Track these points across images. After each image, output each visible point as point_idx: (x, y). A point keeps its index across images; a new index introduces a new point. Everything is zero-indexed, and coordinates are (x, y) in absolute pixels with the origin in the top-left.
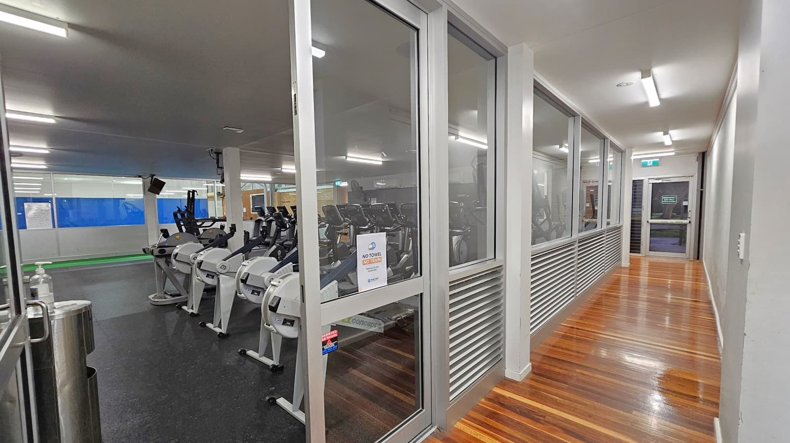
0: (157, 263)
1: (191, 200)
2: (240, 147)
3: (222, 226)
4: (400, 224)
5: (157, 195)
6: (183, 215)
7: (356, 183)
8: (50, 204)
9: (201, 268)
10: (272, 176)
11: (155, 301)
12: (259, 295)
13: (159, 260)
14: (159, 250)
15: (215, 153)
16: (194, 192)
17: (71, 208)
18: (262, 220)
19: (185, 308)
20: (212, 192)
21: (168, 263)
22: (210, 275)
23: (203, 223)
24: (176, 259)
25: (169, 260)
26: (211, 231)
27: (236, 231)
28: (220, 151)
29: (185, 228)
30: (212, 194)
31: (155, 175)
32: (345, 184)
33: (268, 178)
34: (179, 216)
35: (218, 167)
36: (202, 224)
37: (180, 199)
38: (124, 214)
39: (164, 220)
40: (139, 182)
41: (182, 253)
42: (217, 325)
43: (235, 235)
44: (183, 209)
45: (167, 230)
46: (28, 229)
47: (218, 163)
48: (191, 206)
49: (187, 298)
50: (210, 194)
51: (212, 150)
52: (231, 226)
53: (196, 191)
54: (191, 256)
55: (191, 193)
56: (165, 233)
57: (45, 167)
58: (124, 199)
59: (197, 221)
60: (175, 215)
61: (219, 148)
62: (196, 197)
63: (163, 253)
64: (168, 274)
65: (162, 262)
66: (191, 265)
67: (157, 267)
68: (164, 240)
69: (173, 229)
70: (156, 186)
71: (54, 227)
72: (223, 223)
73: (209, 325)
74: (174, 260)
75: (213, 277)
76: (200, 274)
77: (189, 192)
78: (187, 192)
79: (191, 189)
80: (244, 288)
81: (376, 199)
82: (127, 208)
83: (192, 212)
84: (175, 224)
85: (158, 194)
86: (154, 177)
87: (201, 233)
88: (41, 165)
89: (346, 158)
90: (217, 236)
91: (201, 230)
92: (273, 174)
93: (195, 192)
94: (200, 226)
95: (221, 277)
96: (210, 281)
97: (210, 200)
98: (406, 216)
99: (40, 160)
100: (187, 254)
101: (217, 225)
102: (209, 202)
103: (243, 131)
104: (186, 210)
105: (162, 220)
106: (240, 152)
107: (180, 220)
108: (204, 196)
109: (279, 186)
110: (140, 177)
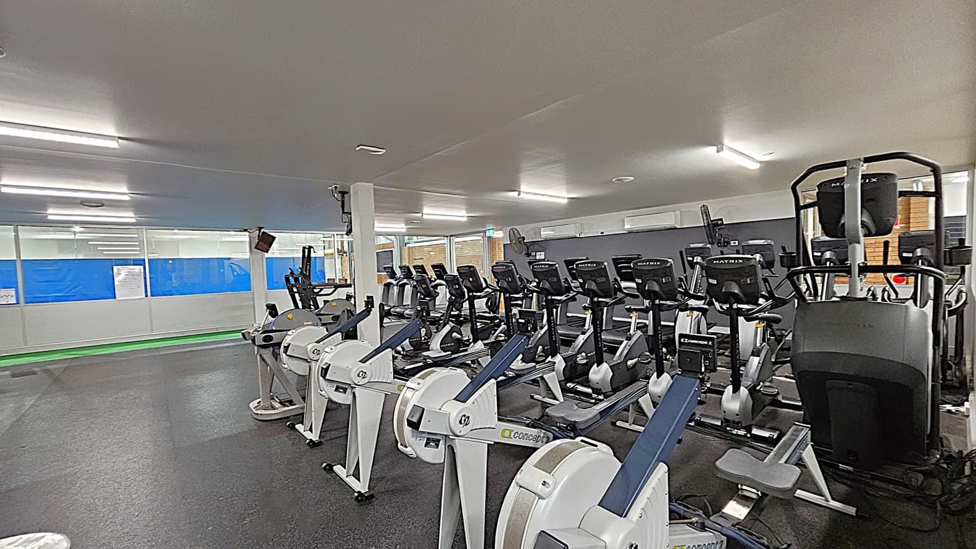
0: (261, 355)
1: (307, 258)
2: (374, 181)
3: (349, 295)
4: (575, 291)
5: (266, 254)
6: (297, 280)
7: (516, 232)
8: (142, 267)
9: (327, 378)
10: (406, 224)
11: (257, 414)
12: (437, 447)
13: (262, 351)
14: (264, 337)
15: (340, 192)
16: (310, 247)
17: (174, 270)
18: (392, 284)
19: (299, 427)
20: (330, 248)
21: (276, 356)
22: (341, 388)
23: (321, 289)
24: (288, 353)
25: (277, 351)
26: (334, 304)
27: (373, 307)
28: (346, 190)
29: (300, 296)
30: (331, 251)
31: (262, 228)
32: (498, 234)
33: (401, 227)
34: (292, 281)
35: (344, 213)
36: (320, 292)
37: (293, 258)
38: (229, 277)
39: (275, 285)
40: (245, 237)
41: (296, 344)
42: (352, 472)
43: (372, 312)
44: (297, 272)
45: (274, 305)
46: (118, 298)
47: (343, 206)
48: (306, 267)
49: (303, 408)
50: (327, 251)
51: (336, 187)
52: (366, 300)
53: (312, 247)
54: (309, 347)
55: (306, 250)
56: (272, 310)
57: (133, 220)
58: (229, 259)
59: (315, 287)
60: (287, 279)
61: (345, 184)
62: (313, 255)
63: (270, 343)
64: (275, 372)
65: (267, 354)
66: (309, 362)
67: (260, 361)
68: (271, 319)
69: (284, 301)
70: (265, 242)
71: (146, 296)
72: (350, 290)
73: (338, 469)
74: (284, 354)
75: (345, 391)
76: (325, 387)
77: (304, 248)
78: (302, 249)
79: (306, 245)
80: (413, 436)
81: (543, 253)
82: (233, 270)
83: (307, 274)
84: (287, 290)
85: (267, 252)
86: (262, 230)
87: (320, 307)
88: (129, 216)
89: (519, 194)
90: (344, 311)
91: (320, 300)
92: (408, 222)
93: (312, 249)
94: (317, 294)
95: (357, 390)
96: (340, 398)
97: (327, 259)
98: (583, 280)
99: (129, 211)
100: (304, 345)
101: (342, 293)
102: (326, 260)
103: (384, 151)
104: (301, 273)
105: (271, 286)
106: (375, 189)
107: (293, 286)
108: (320, 253)
109: (409, 239)
110: (246, 230)
